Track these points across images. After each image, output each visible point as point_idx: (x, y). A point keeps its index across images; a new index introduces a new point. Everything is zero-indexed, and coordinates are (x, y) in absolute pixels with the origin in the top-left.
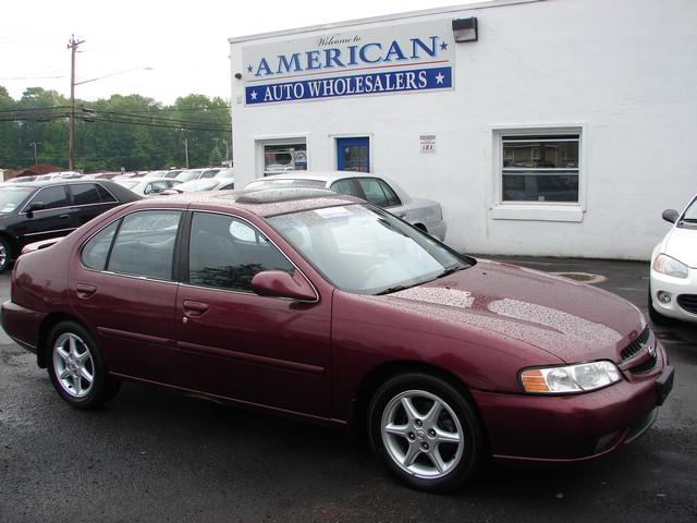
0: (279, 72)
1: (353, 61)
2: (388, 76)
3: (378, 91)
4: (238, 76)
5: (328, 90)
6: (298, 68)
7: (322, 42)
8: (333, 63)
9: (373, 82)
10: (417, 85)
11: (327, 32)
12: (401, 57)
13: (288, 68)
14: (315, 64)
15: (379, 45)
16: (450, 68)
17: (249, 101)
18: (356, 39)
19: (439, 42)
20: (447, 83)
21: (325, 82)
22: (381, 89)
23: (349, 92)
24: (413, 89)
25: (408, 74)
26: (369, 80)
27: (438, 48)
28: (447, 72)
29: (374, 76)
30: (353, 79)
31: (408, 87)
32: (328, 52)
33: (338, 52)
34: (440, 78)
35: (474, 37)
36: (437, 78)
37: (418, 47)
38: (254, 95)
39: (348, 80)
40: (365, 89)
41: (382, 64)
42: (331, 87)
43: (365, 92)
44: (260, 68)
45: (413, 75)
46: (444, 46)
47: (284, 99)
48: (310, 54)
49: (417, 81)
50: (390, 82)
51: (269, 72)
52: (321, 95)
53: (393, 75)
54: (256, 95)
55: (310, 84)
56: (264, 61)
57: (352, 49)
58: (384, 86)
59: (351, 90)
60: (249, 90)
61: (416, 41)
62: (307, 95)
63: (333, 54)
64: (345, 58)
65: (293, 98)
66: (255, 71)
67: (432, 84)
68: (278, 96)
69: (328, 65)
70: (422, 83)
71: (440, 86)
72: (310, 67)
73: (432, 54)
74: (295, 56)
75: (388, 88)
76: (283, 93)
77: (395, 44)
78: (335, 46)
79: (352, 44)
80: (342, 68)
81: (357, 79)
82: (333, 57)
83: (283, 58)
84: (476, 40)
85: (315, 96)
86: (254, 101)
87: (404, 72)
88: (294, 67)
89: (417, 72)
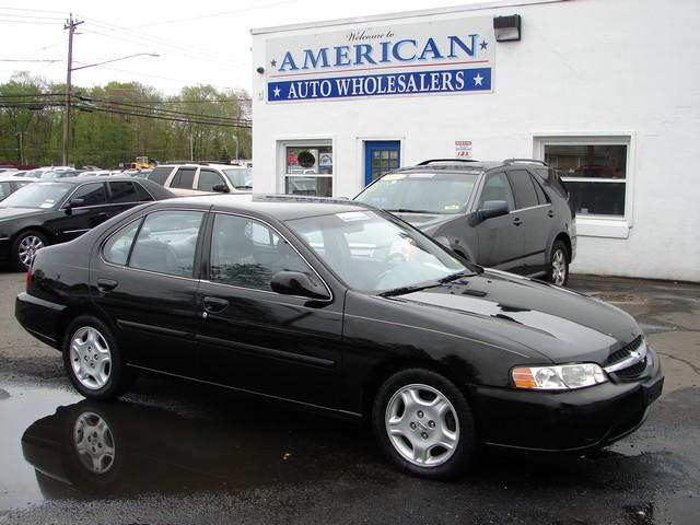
0: (305, 67)
1: (385, 59)
2: (422, 76)
3: (411, 92)
4: (261, 71)
5: (358, 89)
6: (326, 64)
7: (352, 36)
8: (363, 59)
9: (407, 82)
10: (454, 87)
11: (358, 27)
12: (437, 55)
13: (314, 64)
14: (344, 60)
15: (414, 42)
16: (490, 69)
17: (272, 97)
18: (389, 35)
19: (478, 41)
20: (486, 85)
21: (354, 80)
22: (415, 89)
23: (380, 91)
24: (449, 90)
25: (444, 75)
26: (402, 79)
27: (478, 47)
28: (486, 73)
29: (408, 75)
30: (385, 77)
31: (444, 88)
32: (359, 48)
33: (369, 48)
34: (478, 80)
35: (517, 36)
36: (476, 80)
37: (456, 45)
38: (277, 92)
39: (380, 78)
40: (397, 89)
41: (417, 62)
42: (361, 86)
43: (397, 92)
44: (284, 63)
45: (450, 76)
46: (484, 45)
47: (309, 96)
48: (339, 50)
49: (454, 82)
50: (424, 82)
51: (294, 67)
52: (350, 94)
53: (428, 76)
54: (280, 92)
55: (338, 81)
56: (288, 55)
57: (385, 45)
58: (418, 86)
59: (382, 89)
60: (272, 86)
61: (454, 39)
62: (335, 94)
63: (364, 50)
64: (377, 55)
65: (320, 96)
66: (279, 65)
67: (470, 86)
68: (303, 93)
69: (359, 61)
70: (460, 85)
71: (479, 88)
72: (339, 63)
73: (471, 53)
74: (323, 51)
75: (422, 89)
76: (309, 91)
77: (431, 41)
78: (366, 42)
79: (384, 40)
80: (372, 66)
81: (390, 78)
82: (363, 54)
83: (309, 52)
84: (519, 39)
85: (343, 95)
86: (278, 99)
87: (440, 72)
88: (321, 62)
89: (454, 73)
